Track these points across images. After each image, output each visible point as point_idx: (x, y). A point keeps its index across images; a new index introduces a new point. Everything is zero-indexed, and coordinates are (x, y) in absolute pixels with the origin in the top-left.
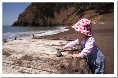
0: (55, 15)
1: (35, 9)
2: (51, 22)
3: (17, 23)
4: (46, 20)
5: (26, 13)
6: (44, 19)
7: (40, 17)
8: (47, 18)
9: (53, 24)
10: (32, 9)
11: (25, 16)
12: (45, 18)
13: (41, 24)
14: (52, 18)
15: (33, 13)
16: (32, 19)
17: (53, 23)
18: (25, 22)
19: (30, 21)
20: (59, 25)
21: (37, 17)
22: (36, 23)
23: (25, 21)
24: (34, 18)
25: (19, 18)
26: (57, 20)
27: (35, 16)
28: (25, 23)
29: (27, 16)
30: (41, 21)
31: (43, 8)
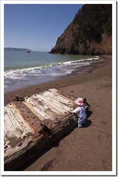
0: (103, 38)
1: (77, 29)
2: (94, 49)
3: (54, 49)
4: (88, 45)
5: (65, 36)
6: (85, 45)
7: (81, 41)
8: (91, 42)
9: (97, 53)
10: (73, 30)
11: (63, 39)
12: (88, 42)
13: (80, 52)
14: (98, 43)
15: (73, 35)
16: (71, 44)
17: (98, 50)
18: (63, 48)
19: (68, 47)
20: (105, 54)
21: (77, 41)
22: (75, 49)
23: (63, 46)
24: (74, 42)
25: (57, 42)
26: (104, 46)
27: (75, 39)
28: (63, 50)
29: (66, 39)
30: (81, 47)
31: (88, 27)
